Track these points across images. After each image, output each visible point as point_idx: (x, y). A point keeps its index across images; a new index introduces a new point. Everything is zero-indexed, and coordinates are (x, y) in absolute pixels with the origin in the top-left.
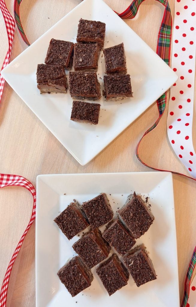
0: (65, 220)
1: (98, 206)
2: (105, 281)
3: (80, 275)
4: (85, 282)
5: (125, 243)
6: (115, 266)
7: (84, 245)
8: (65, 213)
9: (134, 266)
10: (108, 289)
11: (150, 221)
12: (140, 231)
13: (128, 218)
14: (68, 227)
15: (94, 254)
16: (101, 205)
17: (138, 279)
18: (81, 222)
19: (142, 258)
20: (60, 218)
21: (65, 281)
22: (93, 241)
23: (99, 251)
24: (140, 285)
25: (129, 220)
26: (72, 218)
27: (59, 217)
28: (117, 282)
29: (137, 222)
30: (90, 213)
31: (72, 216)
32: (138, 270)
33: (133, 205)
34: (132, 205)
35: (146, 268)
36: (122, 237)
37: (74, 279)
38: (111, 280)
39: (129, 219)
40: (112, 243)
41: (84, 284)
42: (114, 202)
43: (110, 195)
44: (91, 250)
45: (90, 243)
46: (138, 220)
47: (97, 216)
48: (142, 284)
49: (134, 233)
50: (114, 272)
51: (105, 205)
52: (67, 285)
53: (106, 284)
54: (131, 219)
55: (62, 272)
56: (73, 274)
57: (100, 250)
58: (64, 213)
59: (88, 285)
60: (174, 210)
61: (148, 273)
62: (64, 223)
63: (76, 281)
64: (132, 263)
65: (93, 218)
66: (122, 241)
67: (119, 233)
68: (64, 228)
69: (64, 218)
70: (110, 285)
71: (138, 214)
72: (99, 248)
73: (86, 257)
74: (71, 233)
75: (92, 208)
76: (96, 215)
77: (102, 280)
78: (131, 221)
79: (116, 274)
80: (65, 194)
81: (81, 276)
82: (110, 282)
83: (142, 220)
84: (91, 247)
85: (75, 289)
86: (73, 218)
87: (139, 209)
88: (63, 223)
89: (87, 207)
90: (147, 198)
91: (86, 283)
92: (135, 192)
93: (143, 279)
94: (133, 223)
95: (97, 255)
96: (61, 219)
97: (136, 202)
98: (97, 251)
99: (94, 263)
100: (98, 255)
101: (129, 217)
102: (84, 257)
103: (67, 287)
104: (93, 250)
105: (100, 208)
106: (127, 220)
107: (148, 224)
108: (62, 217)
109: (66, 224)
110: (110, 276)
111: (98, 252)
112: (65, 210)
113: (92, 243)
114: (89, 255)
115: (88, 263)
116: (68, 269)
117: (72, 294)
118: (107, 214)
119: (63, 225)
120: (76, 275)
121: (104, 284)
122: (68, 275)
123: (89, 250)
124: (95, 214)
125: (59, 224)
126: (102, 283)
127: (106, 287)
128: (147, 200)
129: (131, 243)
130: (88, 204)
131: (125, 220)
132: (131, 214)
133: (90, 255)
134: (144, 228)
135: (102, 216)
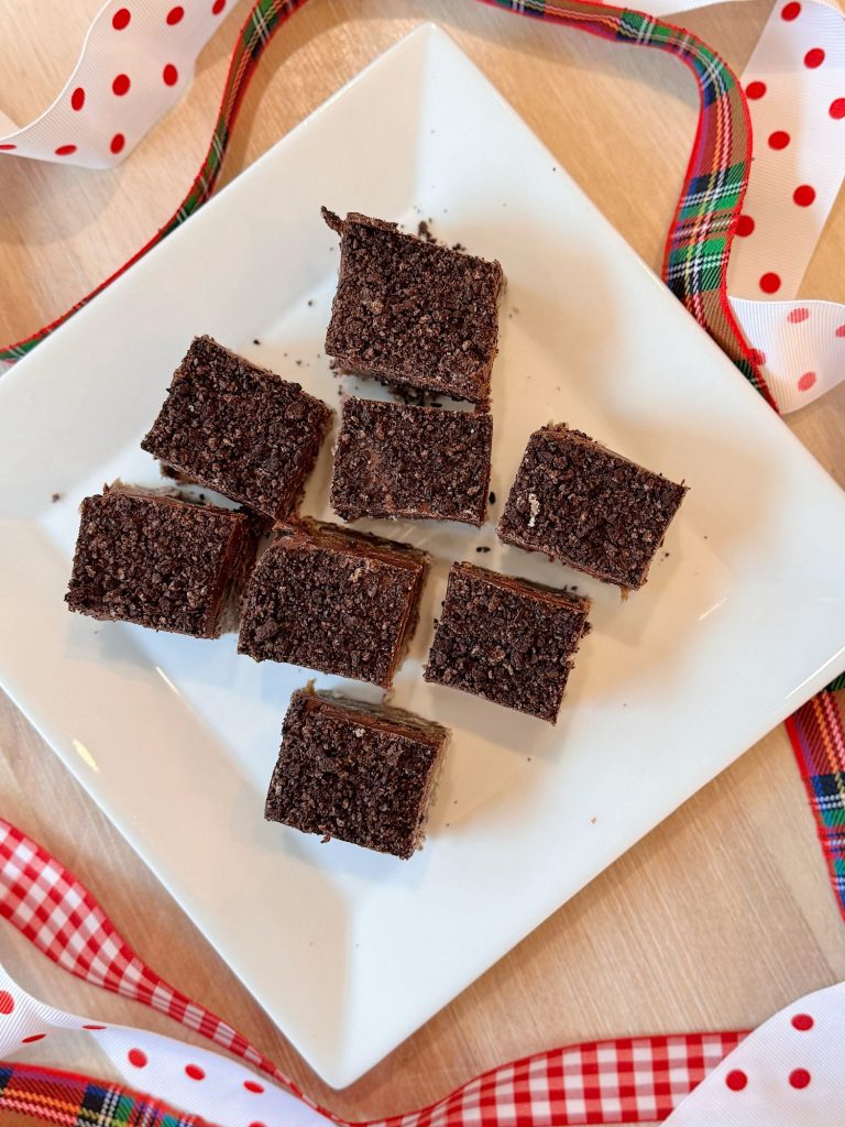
0: (116, 566)
1: (214, 399)
2: (488, 679)
3: (359, 733)
4: (403, 746)
5: (444, 455)
6: (477, 583)
7: (277, 602)
8: (92, 537)
9: (555, 513)
10: (527, 702)
11: (477, 277)
12: (465, 345)
13: (373, 334)
14: (150, 586)
15: (350, 603)
16: (223, 385)
17: (611, 550)
18: (192, 517)
19: (558, 452)
20: (85, 572)
21: (319, 817)
22: (304, 551)
23: (359, 570)
24: (639, 571)
25: (383, 341)
26: (140, 533)
27: (75, 571)
28: (535, 637)
29: (424, 318)
30: (204, 453)
31: (128, 524)
32: (583, 517)
33: (358, 266)
34: (356, 271)
35: (606, 478)
36: (414, 436)
37: (346, 768)
38: (508, 656)
39: (382, 334)
40: (388, 497)
41: (401, 757)
42: (299, 363)
43: (256, 342)
44: (324, 597)
45: (298, 570)
46: (419, 306)
47: (243, 445)
48: (647, 558)
49: (448, 374)
50: (490, 606)
51: (241, 370)
52: (340, 822)
53: (501, 691)
54: (389, 325)
55: (278, 788)
56: (328, 753)
57: (363, 564)
58: (84, 540)
59: (424, 750)
60: (560, 169)
61: (631, 490)
62: (120, 582)
63: (362, 770)
64: (535, 504)
65: (236, 466)
66: (424, 453)
67: (391, 433)
68: (136, 600)
69: (106, 562)
70: (518, 679)
71: (403, 285)
72: (349, 559)
73: (330, 642)
74: (185, 600)
75: (195, 424)
76: (236, 441)
77: (471, 687)
78: (397, 335)
79: (506, 607)
80: (56, 498)
81: (369, 736)
82: (510, 668)
83: (442, 295)
84: (313, 581)
85: (385, 808)
86: (145, 530)
87: (398, 263)
88: (115, 583)
89: (169, 438)
90: (423, 228)
91: (412, 746)
92: (324, 209)
93: (634, 536)
94: (410, 338)
95: (365, 595)
96: (91, 573)
97: (359, 242)
98: (354, 578)
99: (380, 642)
100: (370, 594)
101: (375, 324)
102: (319, 647)
103: (350, 835)
104: (335, 587)
105: (228, 398)
106: (378, 347)
107: (478, 294)
108: (91, 560)
109: (133, 578)
110: (495, 643)
111: (360, 579)
112: (82, 528)
113: (304, 563)
114: (332, 621)
115: (354, 657)
116: (294, 756)
117: (388, 847)
118: (279, 402)
119: (123, 593)
120: (343, 746)
121: (492, 697)
122: (309, 779)
123: (314, 603)
124: (226, 441)
125: (102, 604)
126: (480, 701)
127: (509, 698)
128: (429, 235)
129: (469, 434)
130: (167, 424)
131: (370, 352)
132: (374, 304)
133: (337, 619)
134: (473, 326)
135: (266, 428)
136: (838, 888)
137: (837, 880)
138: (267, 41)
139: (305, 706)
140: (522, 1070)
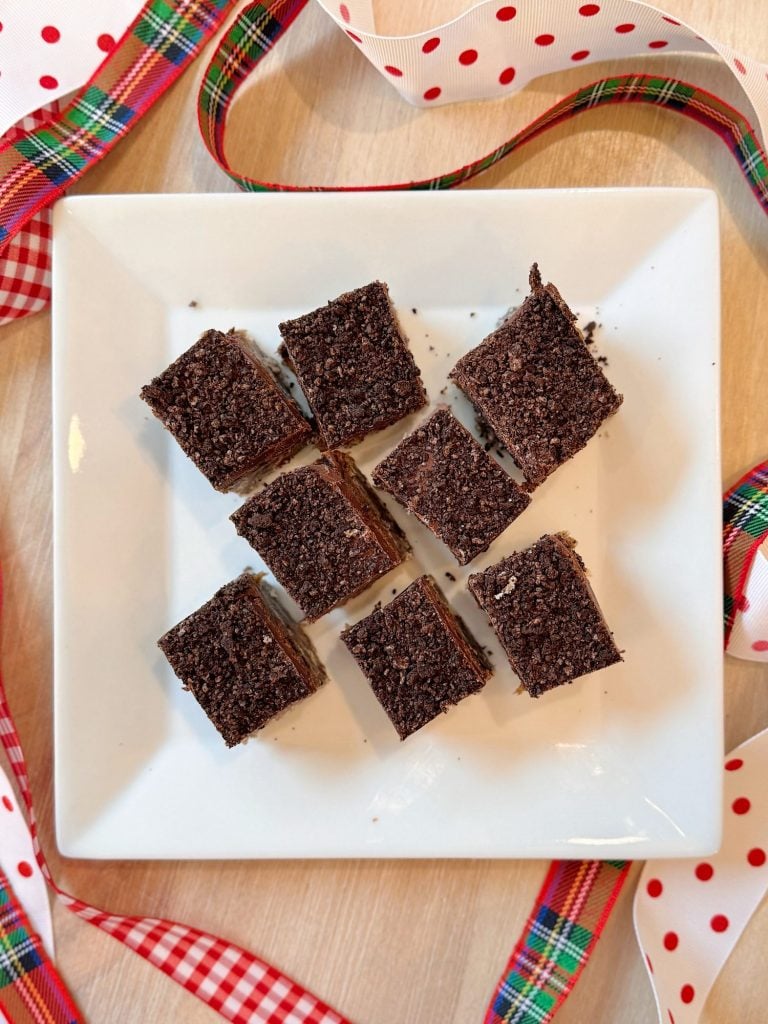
0: (196, 393)
1: (355, 334)
2: (382, 673)
3: (267, 640)
4: (289, 672)
5: (477, 501)
6: (428, 605)
7: (284, 507)
8: (195, 360)
9: (520, 602)
10: (396, 711)
11: (601, 399)
12: (553, 441)
13: (498, 381)
14: (208, 424)
15: (332, 548)
16: (369, 329)
17: (536, 658)
18: (273, 402)
19: (556, 565)
20: (171, 380)
21: (194, 673)
22: (330, 488)
23: (356, 531)
24: (544, 688)
25: (500, 391)
26: (230, 385)
27: (165, 374)
28: (437, 673)
29: (541, 399)
30: (318, 366)
31: (227, 371)
32: (536, 621)
33: (526, 325)
34: (522, 327)
35: (574, 608)
36: (468, 471)
37: (238, 655)
38: (408, 670)
39: (504, 386)
40: (416, 498)
41: (281, 680)
42: (431, 349)
43: (414, 311)
44: (318, 529)
45: (315, 497)
46: (545, 387)
47: (348, 382)
48: (555, 683)
49: (526, 450)
50: (424, 628)
51: (389, 331)
52: (205, 688)
53: (384, 688)
54: (514, 384)
55: (182, 631)
56: (235, 637)
57: (362, 529)
58: (188, 357)
59: (301, 687)
60: (718, 366)
61: (584, 630)
62: (189, 405)
63: (248, 666)
64: (511, 585)
65: (332, 392)
66: (465, 489)
67: (454, 456)
68: (190, 427)
69: (191, 385)
70: (402, 690)
71: (546, 365)
72: (356, 518)
73: (297, 563)
74: (223, 454)
75: (328, 340)
76: (345, 375)
77: (367, 669)
78: (513, 395)
79: (435, 636)
80: (194, 304)
81: (270, 647)
82: (403, 679)
83: (566, 392)
84: (319, 513)
85: (242, 705)
86: (235, 384)
87: (555, 345)
88: (185, 404)
89: (304, 335)
90: (591, 327)
91: (295, 678)
92: (535, 266)
93: (560, 662)
94: (520, 405)
95: (347, 551)
96: (175, 384)
97: (541, 309)
98: (348, 534)
99: (331, 590)
100: (351, 553)
101: (505, 375)
102: (287, 560)
103: (205, 702)
104: (331, 529)
105: (365, 342)
106: (494, 392)
107: (592, 412)
108: (182, 375)
109: (201, 410)
110: (407, 653)
111: (352, 537)
112: (194, 347)
113: (323, 496)
114: (310, 550)
115: (305, 587)
116: (211, 618)
117: (224, 730)
118: (397, 373)
119: (185, 415)
120: (249, 639)
121: (375, 688)
122: (208, 642)
123: (308, 528)
124: (339, 369)
125: (166, 411)
126: (366, 683)
127: (386, 698)
128: (591, 335)
129: (506, 500)
130: (310, 324)
131: (486, 391)
132: (516, 361)
133: (314, 553)
134: (570, 431)
135: (374, 383)
136: (500, 990)
137: (504, 984)
138: (591, 107)
139: (244, 589)
140: (193, 936)
